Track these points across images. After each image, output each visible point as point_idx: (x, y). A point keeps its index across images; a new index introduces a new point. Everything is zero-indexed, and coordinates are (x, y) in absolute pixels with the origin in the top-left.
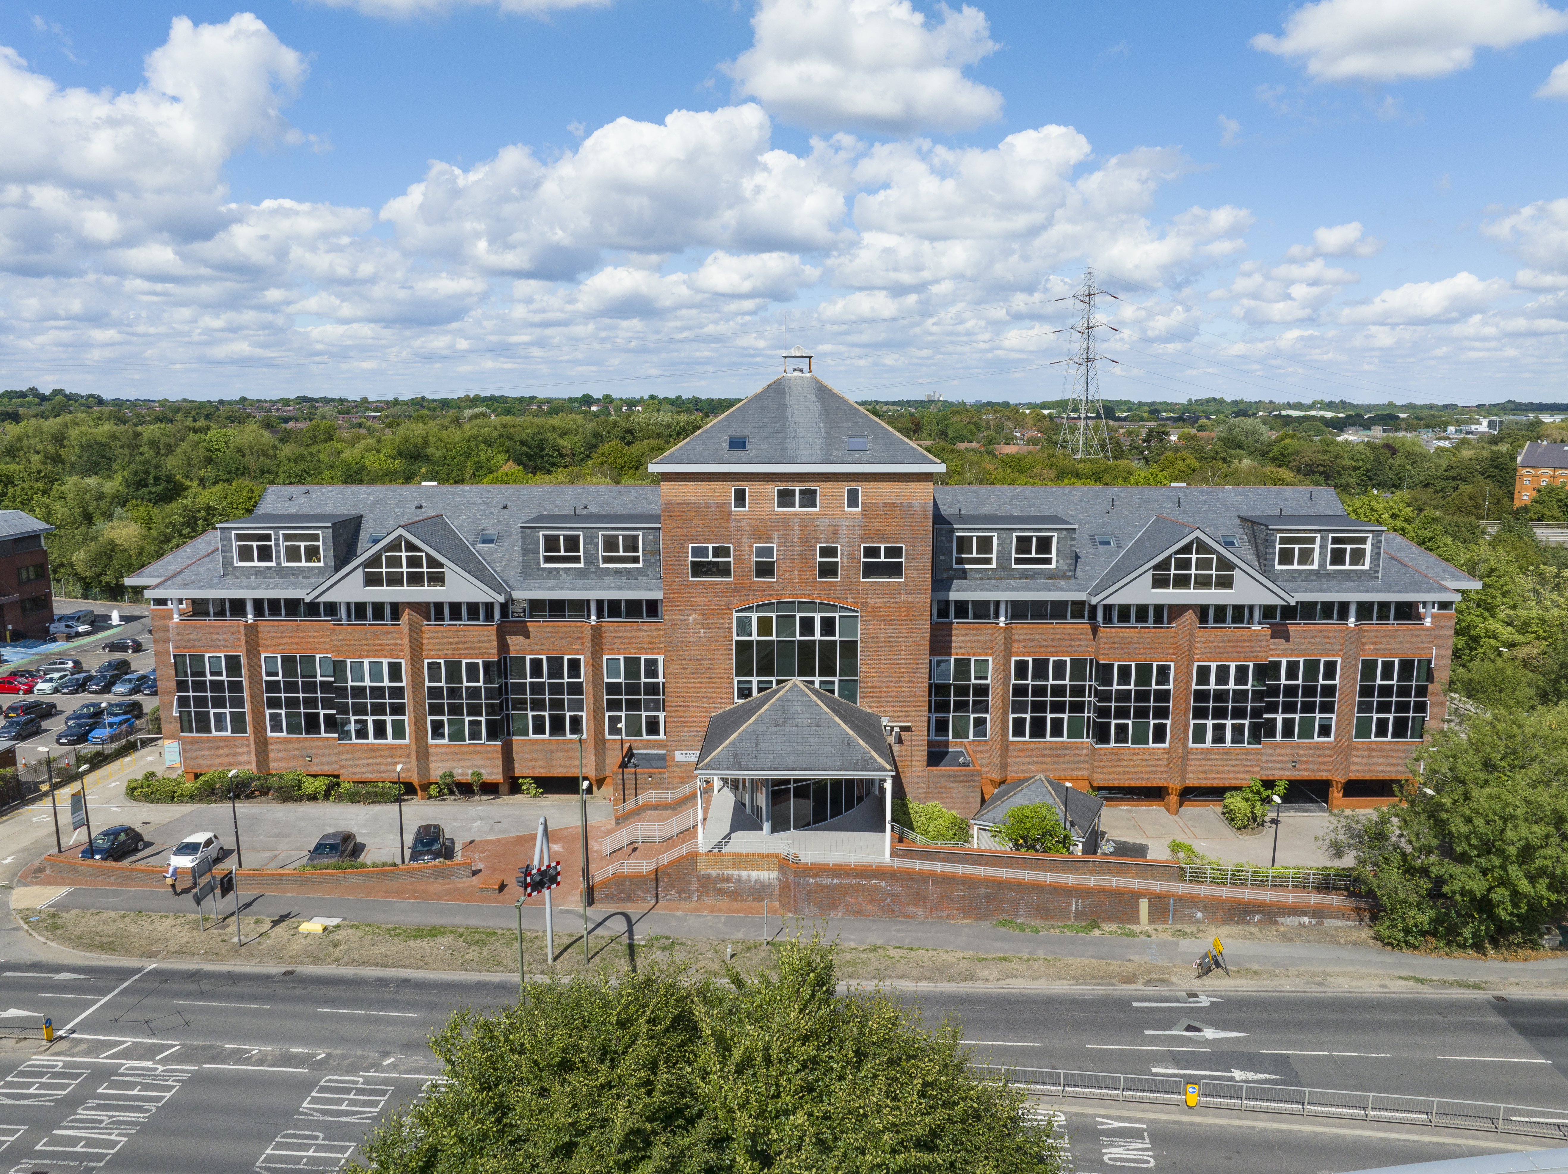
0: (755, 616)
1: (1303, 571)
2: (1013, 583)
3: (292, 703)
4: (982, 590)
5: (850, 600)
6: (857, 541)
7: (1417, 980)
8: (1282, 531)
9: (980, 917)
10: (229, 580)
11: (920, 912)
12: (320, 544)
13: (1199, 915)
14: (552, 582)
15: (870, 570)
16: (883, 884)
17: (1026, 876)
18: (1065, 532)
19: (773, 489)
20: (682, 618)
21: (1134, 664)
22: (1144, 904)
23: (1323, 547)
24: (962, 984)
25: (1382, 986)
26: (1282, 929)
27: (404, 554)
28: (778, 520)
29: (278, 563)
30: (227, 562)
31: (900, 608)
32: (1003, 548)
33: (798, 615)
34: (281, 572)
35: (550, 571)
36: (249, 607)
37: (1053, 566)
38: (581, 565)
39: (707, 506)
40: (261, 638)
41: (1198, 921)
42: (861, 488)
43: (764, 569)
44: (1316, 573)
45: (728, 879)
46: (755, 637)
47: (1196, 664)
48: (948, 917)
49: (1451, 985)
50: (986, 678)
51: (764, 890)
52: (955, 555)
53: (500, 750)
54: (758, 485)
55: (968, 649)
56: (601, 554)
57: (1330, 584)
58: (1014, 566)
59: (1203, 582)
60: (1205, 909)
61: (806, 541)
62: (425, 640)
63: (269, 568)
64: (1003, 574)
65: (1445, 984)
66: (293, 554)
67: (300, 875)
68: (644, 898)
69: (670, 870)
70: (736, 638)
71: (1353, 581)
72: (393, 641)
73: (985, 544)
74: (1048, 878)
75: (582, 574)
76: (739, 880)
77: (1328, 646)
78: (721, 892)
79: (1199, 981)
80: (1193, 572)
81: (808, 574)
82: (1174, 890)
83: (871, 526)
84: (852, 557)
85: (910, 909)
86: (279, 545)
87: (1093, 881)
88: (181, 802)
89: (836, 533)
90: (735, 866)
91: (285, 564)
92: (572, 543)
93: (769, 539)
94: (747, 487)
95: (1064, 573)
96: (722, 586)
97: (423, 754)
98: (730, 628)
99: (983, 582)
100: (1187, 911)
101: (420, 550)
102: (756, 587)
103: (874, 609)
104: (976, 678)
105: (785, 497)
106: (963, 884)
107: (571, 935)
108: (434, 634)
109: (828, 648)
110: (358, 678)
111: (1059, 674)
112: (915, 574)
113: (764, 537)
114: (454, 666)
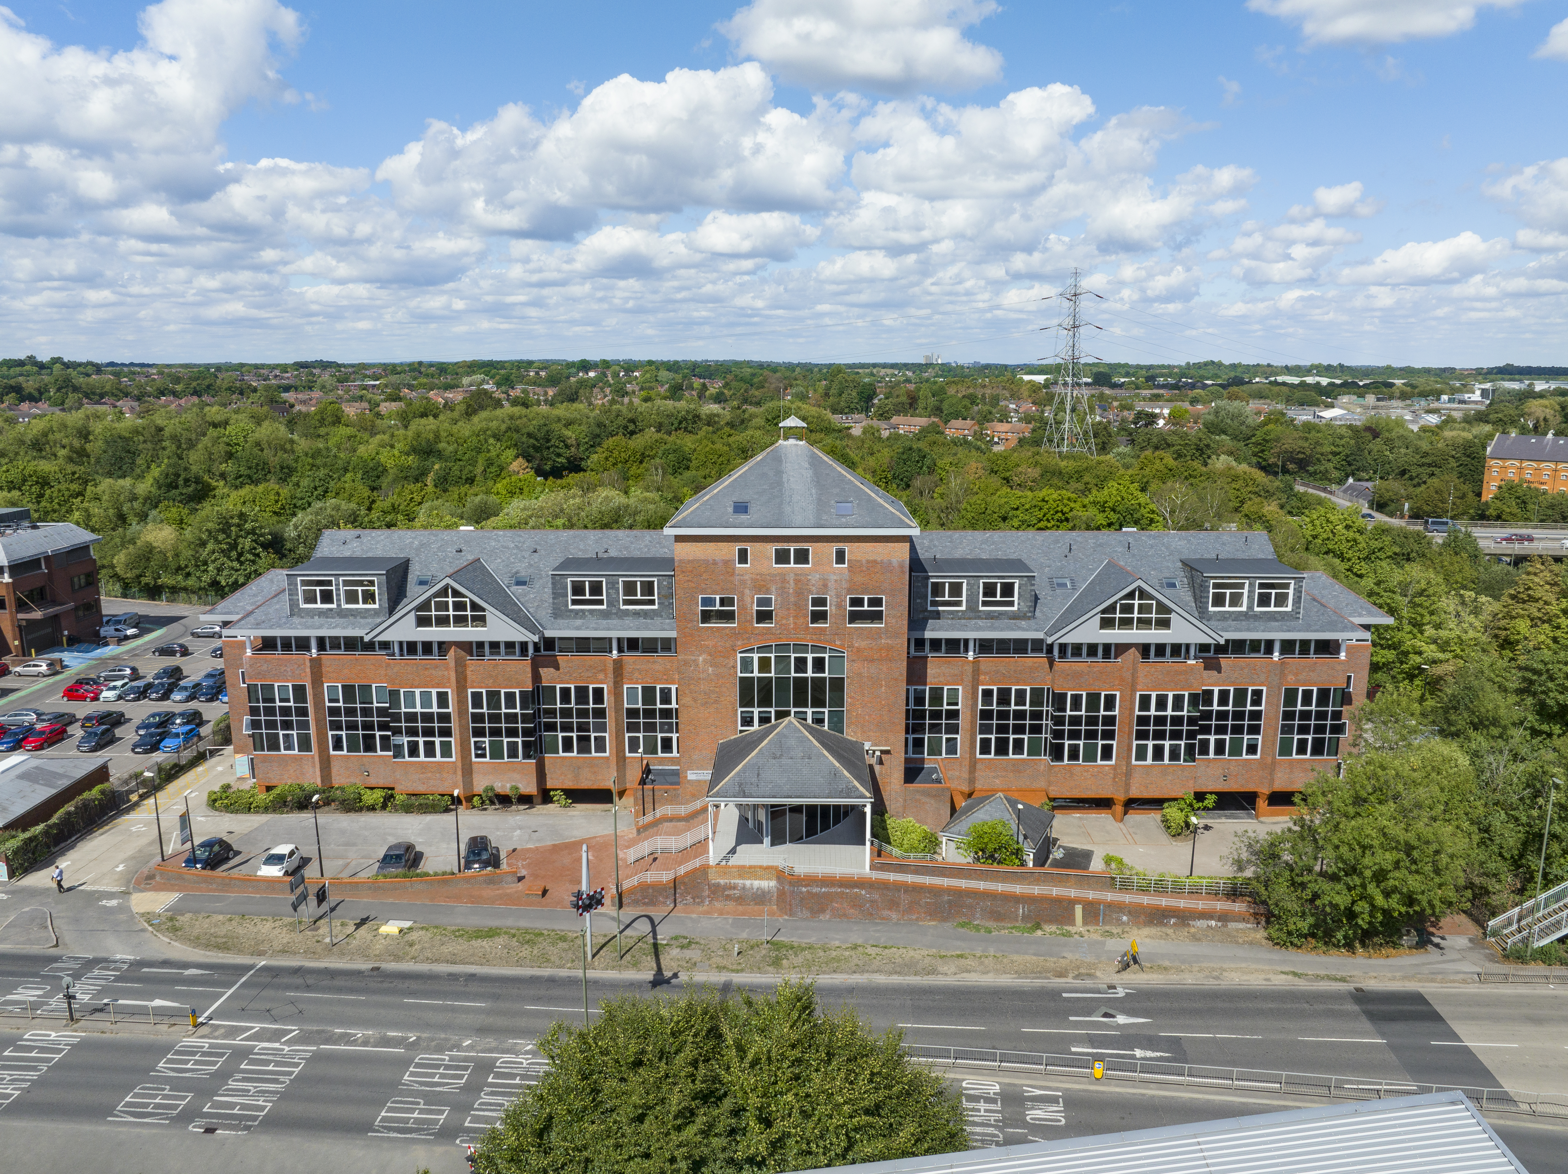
0: (756, 656)
1: (1233, 612)
2: (980, 622)
3: (352, 726)
4: (953, 630)
5: (838, 643)
6: (844, 592)
7: (1295, 974)
8: (1215, 578)
9: (944, 919)
10: (296, 620)
11: (894, 916)
12: (376, 588)
13: (1125, 918)
14: (579, 622)
15: (855, 617)
16: (863, 892)
17: (981, 885)
18: (1025, 579)
19: (771, 549)
20: (693, 657)
21: (1084, 694)
22: (1079, 910)
23: (1251, 592)
24: (925, 978)
25: (1266, 980)
26: (1193, 930)
27: (450, 600)
28: (776, 575)
29: (339, 605)
30: (294, 604)
31: (881, 649)
32: (972, 593)
33: (793, 656)
34: (342, 613)
35: (577, 612)
36: (313, 644)
37: (1015, 608)
38: (604, 607)
39: (715, 563)
40: (324, 670)
41: (1123, 923)
42: (847, 547)
43: (764, 616)
44: (1245, 615)
45: (734, 887)
46: (756, 674)
47: (1138, 694)
48: (917, 919)
49: (1323, 978)
50: (957, 704)
52: (930, 598)
53: (534, 767)
54: (758, 545)
55: (942, 679)
56: (621, 597)
57: (1257, 624)
58: (981, 608)
59: (1145, 624)
60: (1130, 913)
61: (800, 593)
62: (469, 673)
63: (331, 610)
64: (972, 615)
65: (1318, 978)
66: (352, 597)
67: (373, 883)
68: (664, 903)
69: (686, 880)
70: (739, 675)
71: (1277, 621)
72: (440, 673)
73: (956, 589)
74: (1000, 887)
75: (605, 615)
76: (744, 888)
77: (1255, 676)
78: (728, 898)
79: (1119, 976)
80: (1136, 615)
81: (801, 620)
82: (1103, 898)
83: (856, 579)
84: (840, 606)
85: (886, 913)
86: (339, 589)
87: (1036, 890)
89: (825, 586)
90: (741, 876)
91: (345, 606)
92: (596, 589)
93: (768, 591)
94: (749, 547)
95: (1025, 614)
96: (727, 631)
97: (468, 770)
98: (735, 667)
99: (954, 622)
100: (1114, 916)
101: (464, 596)
102: (757, 632)
103: (859, 650)
104: (948, 704)
105: (782, 557)
106: (929, 893)
107: (605, 936)
108: (473, 665)
109: (819, 683)
110: (411, 703)
111: (1020, 700)
112: (894, 621)
113: (764, 589)
114: (494, 695)
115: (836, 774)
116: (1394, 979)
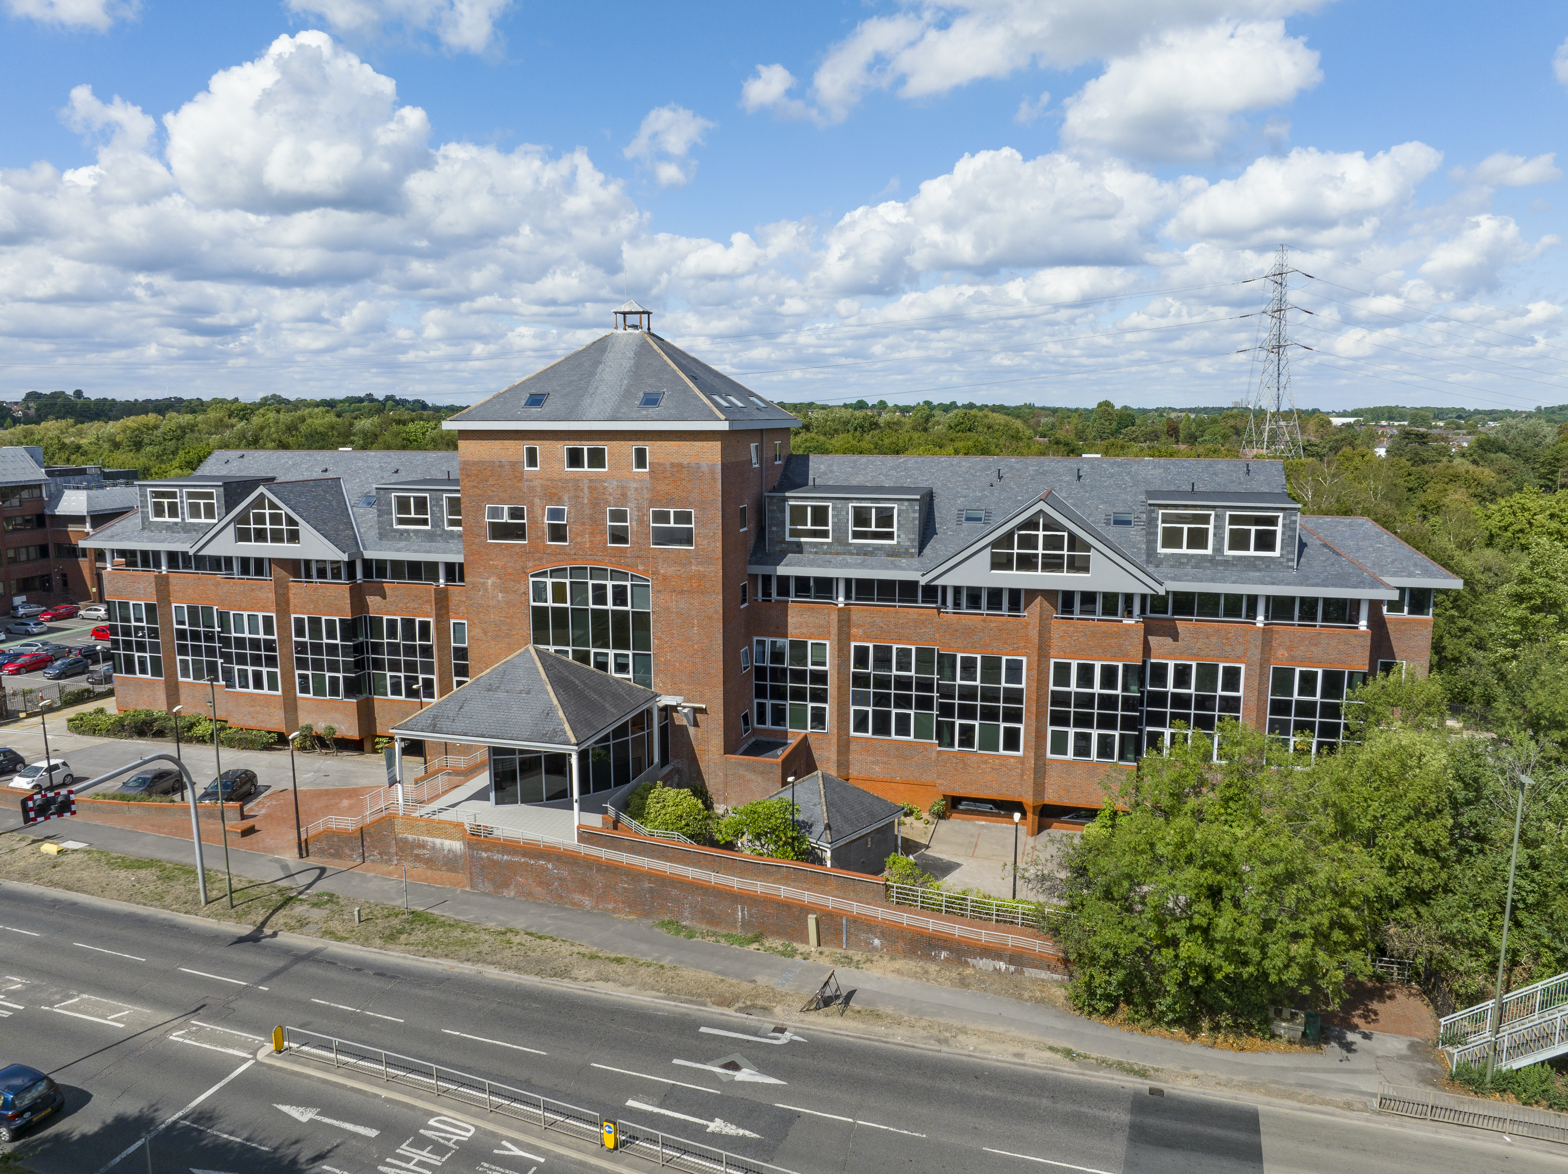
0: (549, 581)
1: (1193, 556)
2: (849, 558)
3: (197, 650)
4: (812, 566)
5: (641, 568)
6: (645, 504)
7: (1068, 1053)
8: (1167, 506)
9: (647, 914)
10: (146, 533)
11: (587, 902)
12: (215, 501)
13: (877, 942)
14: (402, 544)
15: (665, 537)
16: (550, 866)
18: (906, 503)
19: (562, 448)
20: (482, 580)
21: (979, 657)
22: (811, 920)
23: (1218, 528)
25: (1017, 1055)
26: (969, 971)
27: (267, 512)
28: (567, 481)
29: (183, 519)
30: (145, 517)
32: (839, 520)
33: (591, 583)
34: (187, 528)
35: (402, 532)
36: (164, 560)
37: (894, 542)
38: (428, 528)
39: (501, 466)
40: (171, 588)
41: (875, 949)
42: (649, 447)
43: (558, 533)
44: (1211, 560)
45: (423, 846)
46: (550, 603)
47: (1052, 661)
48: (614, 910)
49: (1110, 1066)
50: (824, 664)
51: (456, 861)
52: (788, 526)
53: (355, 707)
54: (547, 443)
55: (805, 631)
56: (446, 517)
57: (1227, 573)
58: (851, 541)
59: (1052, 564)
60: (883, 935)
61: (596, 504)
62: (291, 596)
63: (176, 524)
64: (840, 549)
65: (1103, 1064)
66: (195, 511)
68: (351, 856)
69: (372, 830)
70: (532, 604)
71: (1259, 570)
72: (265, 595)
73: (820, 515)
74: (714, 878)
75: (430, 537)
76: (434, 848)
77: (1228, 648)
78: (417, 858)
79: (802, 1016)
80: (1040, 551)
81: (598, 538)
82: (848, 908)
83: (659, 488)
84: (641, 521)
85: (577, 897)
86: (183, 502)
87: (759, 887)
88: (101, 735)
89: (624, 495)
90: (429, 833)
91: (189, 520)
92: (421, 505)
93: (560, 501)
94: (538, 445)
95: (907, 550)
96: (517, 550)
97: (290, 706)
98: (526, 594)
99: (817, 557)
100: (863, 936)
101: (280, 509)
102: (549, 551)
103: (665, 578)
104: (813, 663)
105: (575, 458)
106: (627, 875)
108: (298, 590)
109: (621, 618)
110: (239, 628)
111: (904, 665)
112: (705, 542)
113: (555, 499)
114: (315, 622)
116: (1227, 1084)
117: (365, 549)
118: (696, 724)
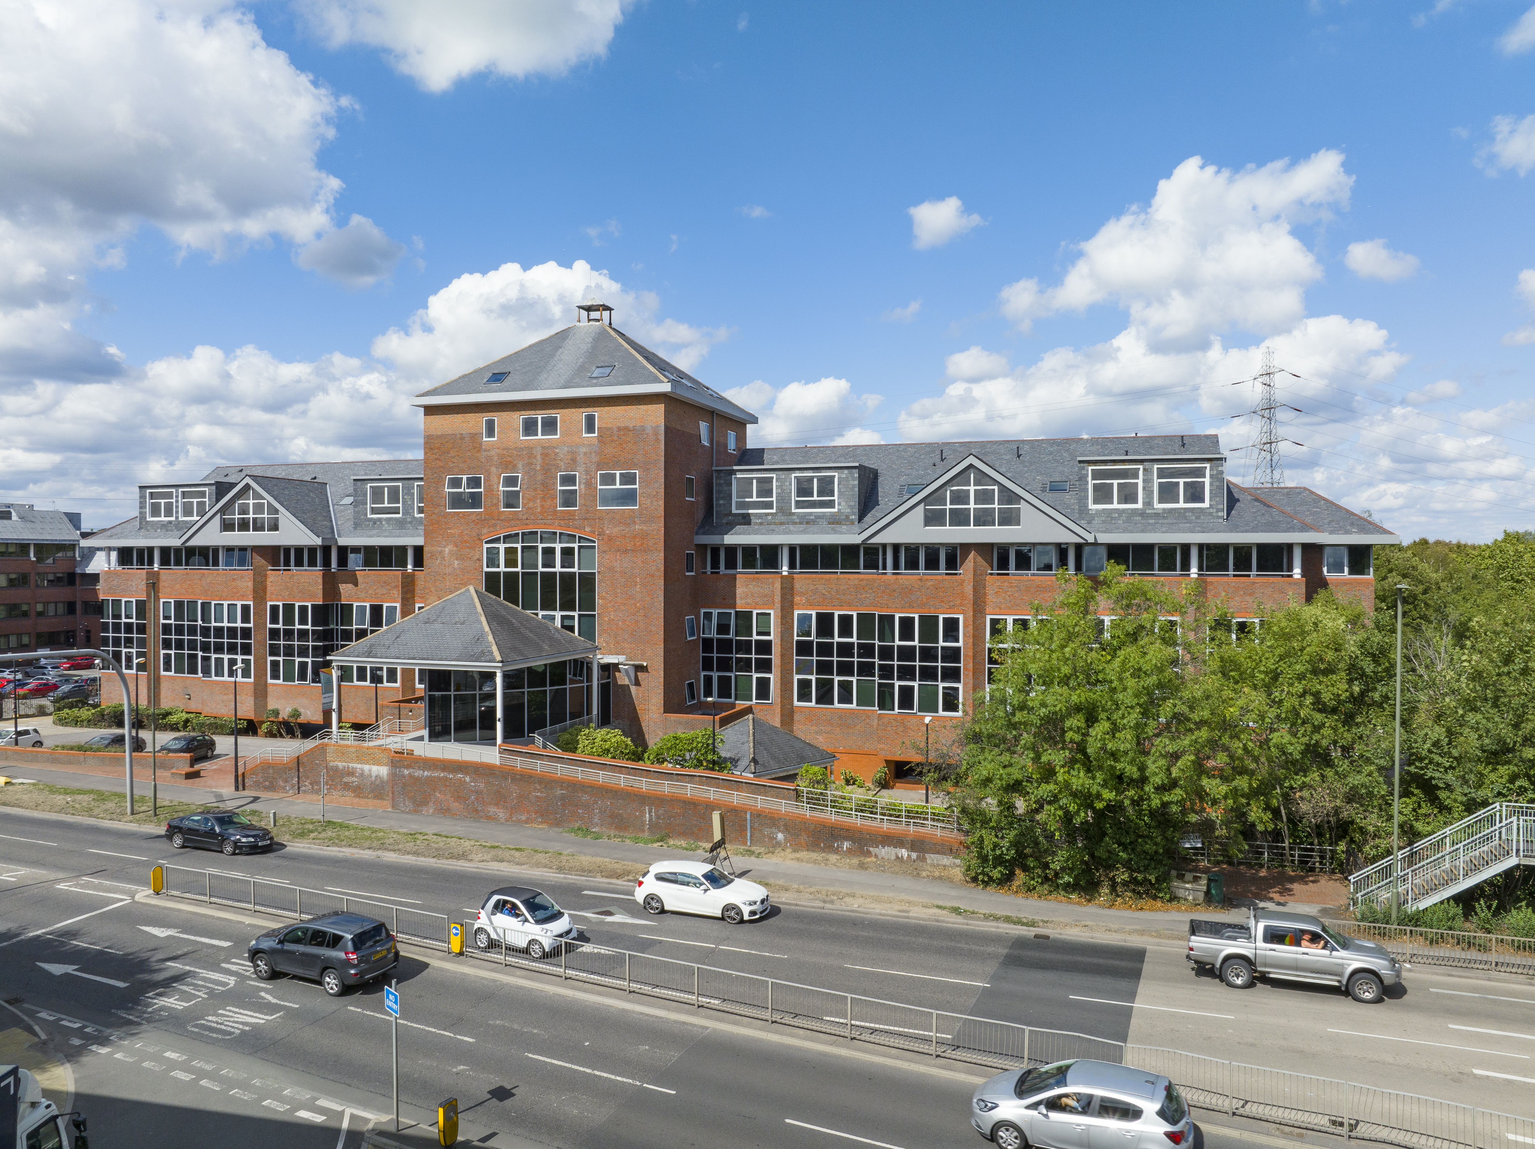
0: (502, 547)
1: (1124, 510)
2: (791, 527)
3: (180, 645)
5: (587, 530)
6: (593, 468)
7: (955, 910)
8: (1096, 462)
9: (557, 823)
10: (143, 531)
11: (502, 814)
12: (207, 500)
13: (780, 836)
14: (375, 531)
15: (606, 498)
16: (468, 779)
17: (601, 776)
18: (846, 471)
19: (519, 418)
20: (439, 549)
21: (917, 617)
22: (717, 818)
23: (1147, 481)
24: (445, 861)
25: (902, 912)
26: (870, 859)
28: (522, 449)
29: (177, 518)
30: (142, 516)
31: (634, 538)
32: (783, 490)
33: (541, 546)
34: (179, 526)
35: (375, 521)
36: (157, 556)
37: (835, 510)
38: (400, 515)
39: (462, 438)
40: (161, 584)
41: (779, 844)
42: (598, 413)
43: (511, 500)
44: (1142, 514)
45: (351, 773)
46: (502, 569)
47: (988, 618)
48: (527, 821)
49: (997, 919)
50: (768, 634)
51: (383, 787)
52: (734, 499)
54: (504, 414)
55: (749, 601)
56: (416, 505)
57: (1160, 524)
58: (794, 510)
59: (984, 518)
60: (787, 829)
61: (548, 470)
62: (268, 583)
63: (170, 522)
64: (783, 519)
65: (990, 917)
66: (188, 510)
68: (284, 788)
69: (305, 760)
70: (486, 569)
71: (1190, 522)
72: (245, 584)
73: (765, 487)
74: (622, 780)
75: (401, 524)
76: (362, 775)
78: (347, 786)
80: (972, 506)
82: (752, 802)
83: (606, 451)
84: (590, 485)
85: (492, 810)
87: (667, 786)
88: (82, 726)
89: (574, 460)
90: (359, 760)
91: (182, 518)
92: (394, 496)
93: (514, 469)
94: (496, 416)
95: (847, 517)
96: (473, 517)
97: (261, 692)
98: (480, 560)
99: (762, 526)
100: (766, 831)
101: (262, 498)
102: (503, 517)
103: (610, 539)
104: (758, 634)
105: (530, 427)
106: (540, 783)
108: (275, 578)
109: (567, 579)
110: (219, 619)
111: (845, 630)
112: (648, 501)
113: (510, 467)
114: (289, 609)
115: (480, 638)
117: (339, 536)
118: (637, 683)
